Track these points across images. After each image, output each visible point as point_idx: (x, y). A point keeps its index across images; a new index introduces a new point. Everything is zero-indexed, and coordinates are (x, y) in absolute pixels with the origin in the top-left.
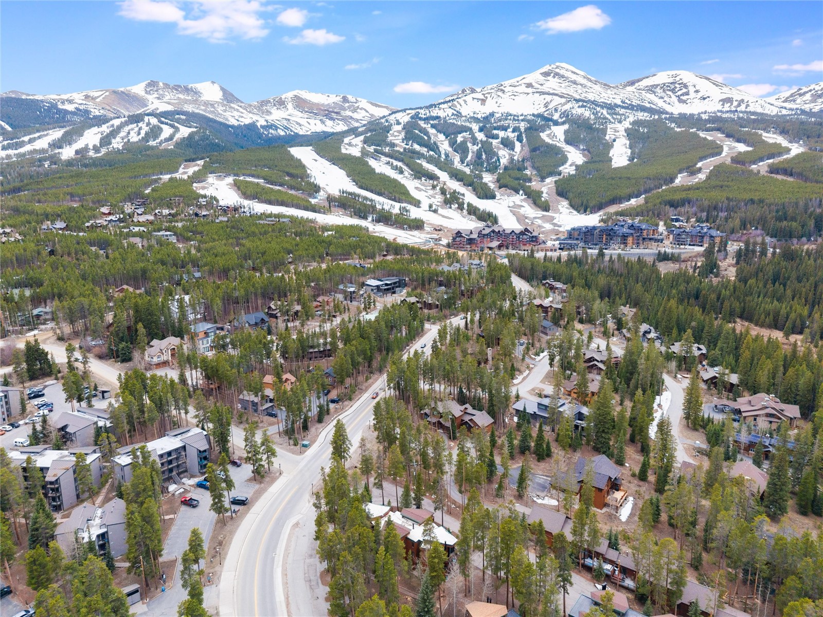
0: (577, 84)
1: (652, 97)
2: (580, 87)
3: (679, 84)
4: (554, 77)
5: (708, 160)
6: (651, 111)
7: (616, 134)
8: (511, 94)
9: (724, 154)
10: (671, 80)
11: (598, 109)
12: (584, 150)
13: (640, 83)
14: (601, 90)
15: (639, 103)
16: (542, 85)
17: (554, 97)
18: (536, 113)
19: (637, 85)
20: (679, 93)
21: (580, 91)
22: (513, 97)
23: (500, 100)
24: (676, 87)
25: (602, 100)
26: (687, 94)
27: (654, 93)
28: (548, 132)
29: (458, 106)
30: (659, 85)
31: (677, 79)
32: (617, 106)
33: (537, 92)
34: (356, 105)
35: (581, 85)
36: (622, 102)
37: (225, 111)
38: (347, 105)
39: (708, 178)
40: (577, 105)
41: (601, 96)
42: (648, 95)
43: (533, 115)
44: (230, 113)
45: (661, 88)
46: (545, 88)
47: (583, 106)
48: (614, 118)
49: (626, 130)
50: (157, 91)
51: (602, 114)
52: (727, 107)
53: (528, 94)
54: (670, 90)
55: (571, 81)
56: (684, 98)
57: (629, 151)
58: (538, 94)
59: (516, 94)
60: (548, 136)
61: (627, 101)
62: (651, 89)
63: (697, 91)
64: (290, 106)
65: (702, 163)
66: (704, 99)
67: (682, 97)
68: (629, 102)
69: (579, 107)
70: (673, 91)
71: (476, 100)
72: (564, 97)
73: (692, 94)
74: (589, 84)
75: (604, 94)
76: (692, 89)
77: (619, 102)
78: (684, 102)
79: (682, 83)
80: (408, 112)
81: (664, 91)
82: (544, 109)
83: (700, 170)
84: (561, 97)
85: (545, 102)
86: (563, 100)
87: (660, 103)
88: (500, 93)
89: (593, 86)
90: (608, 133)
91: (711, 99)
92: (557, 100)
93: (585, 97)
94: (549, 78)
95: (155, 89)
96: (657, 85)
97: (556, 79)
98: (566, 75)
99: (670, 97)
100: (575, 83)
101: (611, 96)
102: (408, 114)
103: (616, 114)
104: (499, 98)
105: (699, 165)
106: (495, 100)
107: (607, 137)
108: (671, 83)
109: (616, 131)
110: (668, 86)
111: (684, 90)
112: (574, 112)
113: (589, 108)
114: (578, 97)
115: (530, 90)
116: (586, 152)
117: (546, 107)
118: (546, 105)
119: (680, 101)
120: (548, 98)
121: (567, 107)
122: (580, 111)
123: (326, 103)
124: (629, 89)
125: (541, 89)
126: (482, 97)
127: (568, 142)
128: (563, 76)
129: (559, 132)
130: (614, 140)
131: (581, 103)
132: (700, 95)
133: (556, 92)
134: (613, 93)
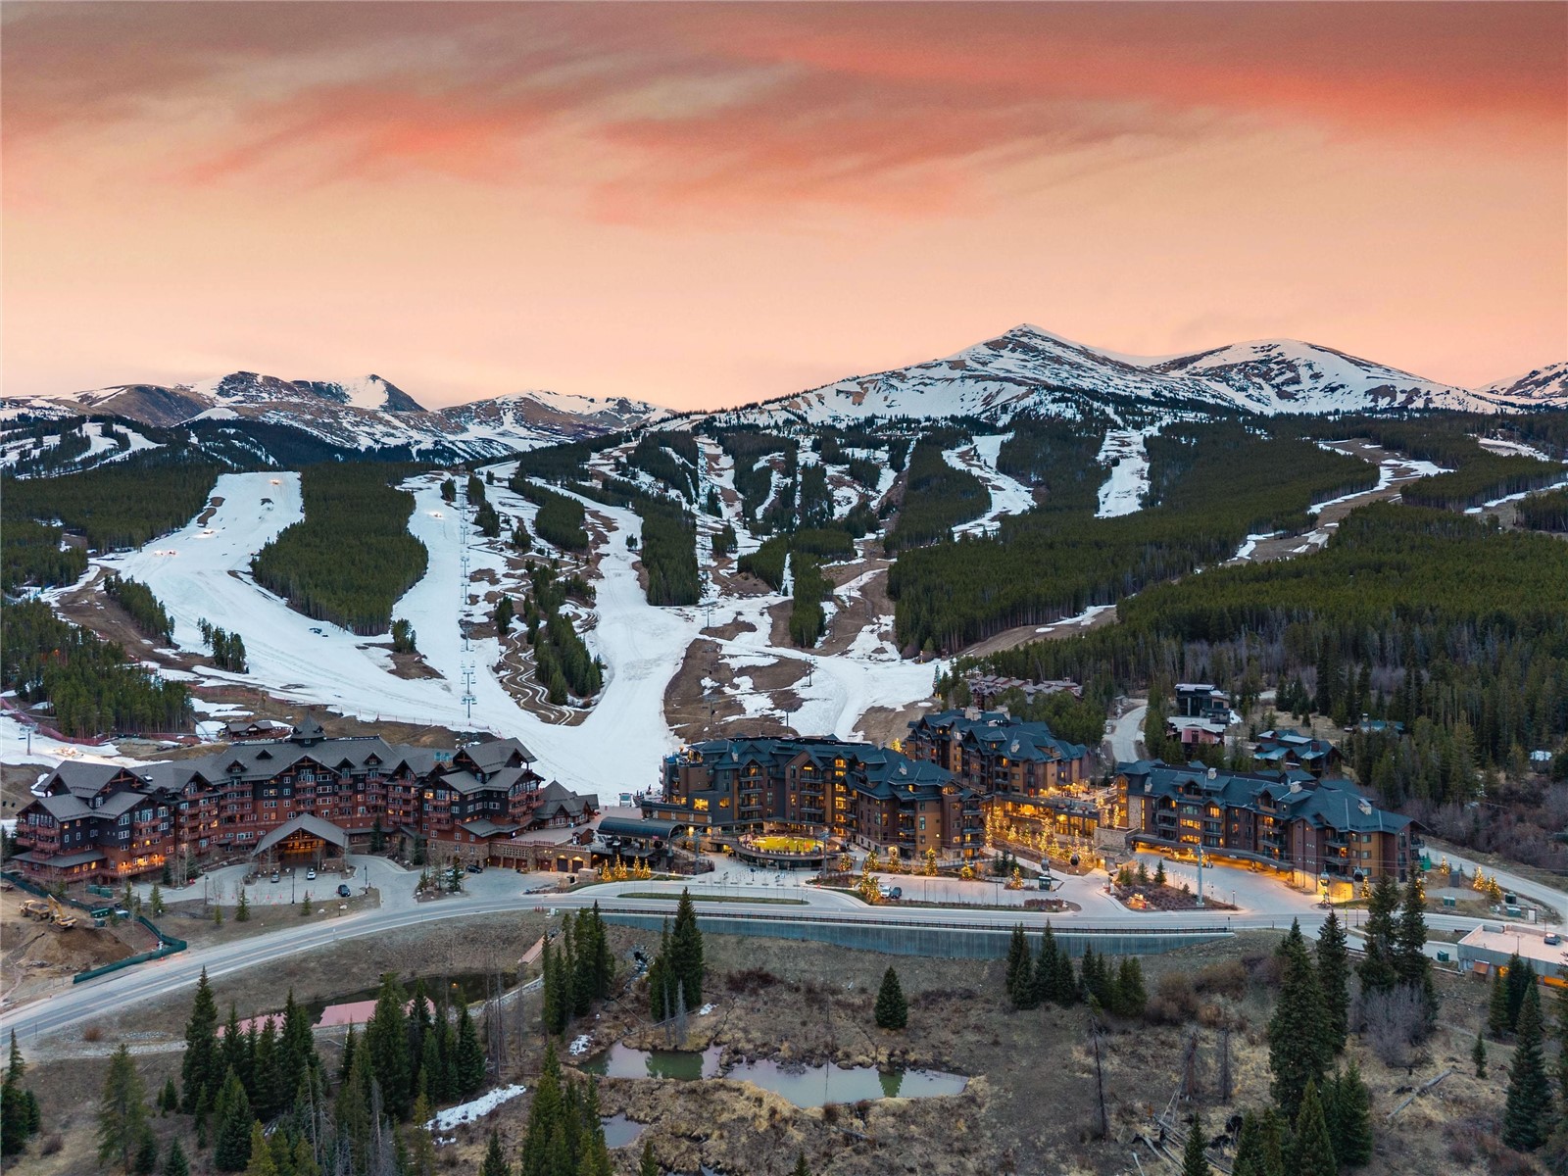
0: (1062, 364)
1: (1221, 388)
2: (1067, 367)
3: (1277, 363)
4: (1013, 350)
5: (1338, 500)
6: (1214, 410)
7: (1123, 449)
8: (917, 381)
9: (1382, 485)
10: (1261, 356)
11: (1096, 405)
12: (1037, 484)
13: (1195, 364)
14: (1110, 372)
15: (1191, 395)
16: (984, 364)
17: (1005, 384)
18: (961, 414)
19: (1190, 367)
20: (1279, 380)
21: (1064, 375)
22: (921, 388)
23: (893, 395)
24: (1272, 370)
25: (1111, 390)
26: (1296, 381)
27: (1226, 380)
28: (964, 448)
29: (804, 407)
30: (1236, 365)
31: (1274, 353)
32: (1140, 399)
33: (970, 377)
34: (645, 417)
35: (1070, 364)
36: (1154, 394)
37: (357, 424)
38: (627, 416)
39: (1335, 541)
40: (1050, 398)
41: (1111, 383)
42: (1214, 385)
43: (953, 418)
44: (367, 429)
45: (1240, 371)
46: (991, 369)
47: (1062, 400)
48: (1125, 420)
49: (1147, 441)
50: (244, 390)
51: (1103, 412)
52: (1383, 403)
53: (953, 380)
54: (1257, 375)
55: (1051, 359)
56: (1291, 389)
57: (1145, 486)
58: (971, 382)
59: (927, 381)
60: (962, 456)
61: (1166, 393)
62: (1221, 374)
63: (1316, 376)
64: (508, 418)
65: (1322, 505)
66: (1333, 390)
67: (1285, 388)
68: (1168, 395)
69: (1054, 401)
70: (1267, 377)
71: (842, 396)
72: (1026, 384)
73: (1306, 383)
74: (1089, 364)
75: (1117, 381)
76: (1305, 373)
77: (1147, 393)
78: (1290, 396)
79: (1283, 362)
80: (692, 417)
81: (1246, 377)
82: (981, 409)
83: (1312, 522)
84: (1020, 384)
85: (986, 394)
86: (1023, 389)
87: (1240, 399)
88: (894, 382)
89: (1098, 367)
90: (1104, 448)
91: (1347, 390)
92: (1012, 390)
93: (1074, 385)
94: (1002, 352)
95: (243, 386)
96: (1232, 367)
97: (1018, 355)
98: (1040, 348)
99: (1261, 388)
100: (1058, 360)
101: (1132, 385)
102: (693, 421)
103: (1134, 414)
104: (893, 391)
105: (1316, 509)
106: (882, 395)
107: (1101, 457)
108: (1261, 362)
109: (1123, 444)
110: (1253, 368)
111: (1289, 375)
112: (1042, 411)
113: (1076, 402)
114: (1055, 383)
115: (957, 373)
116: (1043, 489)
117: (988, 404)
118: (987, 401)
119: (1282, 395)
120: (993, 387)
121: (1029, 401)
122: (1054, 409)
123: (586, 413)
124: (1175, 374)
125: (981, 370)
126: (858, 389)
127: (1003, 467)
128: (1034, 349)
129: (989, 447)
130: (1116, 462)
131: (1058, 394)
132: (1322, 383)
133: (1011, 375)
134: (1138, 379)
